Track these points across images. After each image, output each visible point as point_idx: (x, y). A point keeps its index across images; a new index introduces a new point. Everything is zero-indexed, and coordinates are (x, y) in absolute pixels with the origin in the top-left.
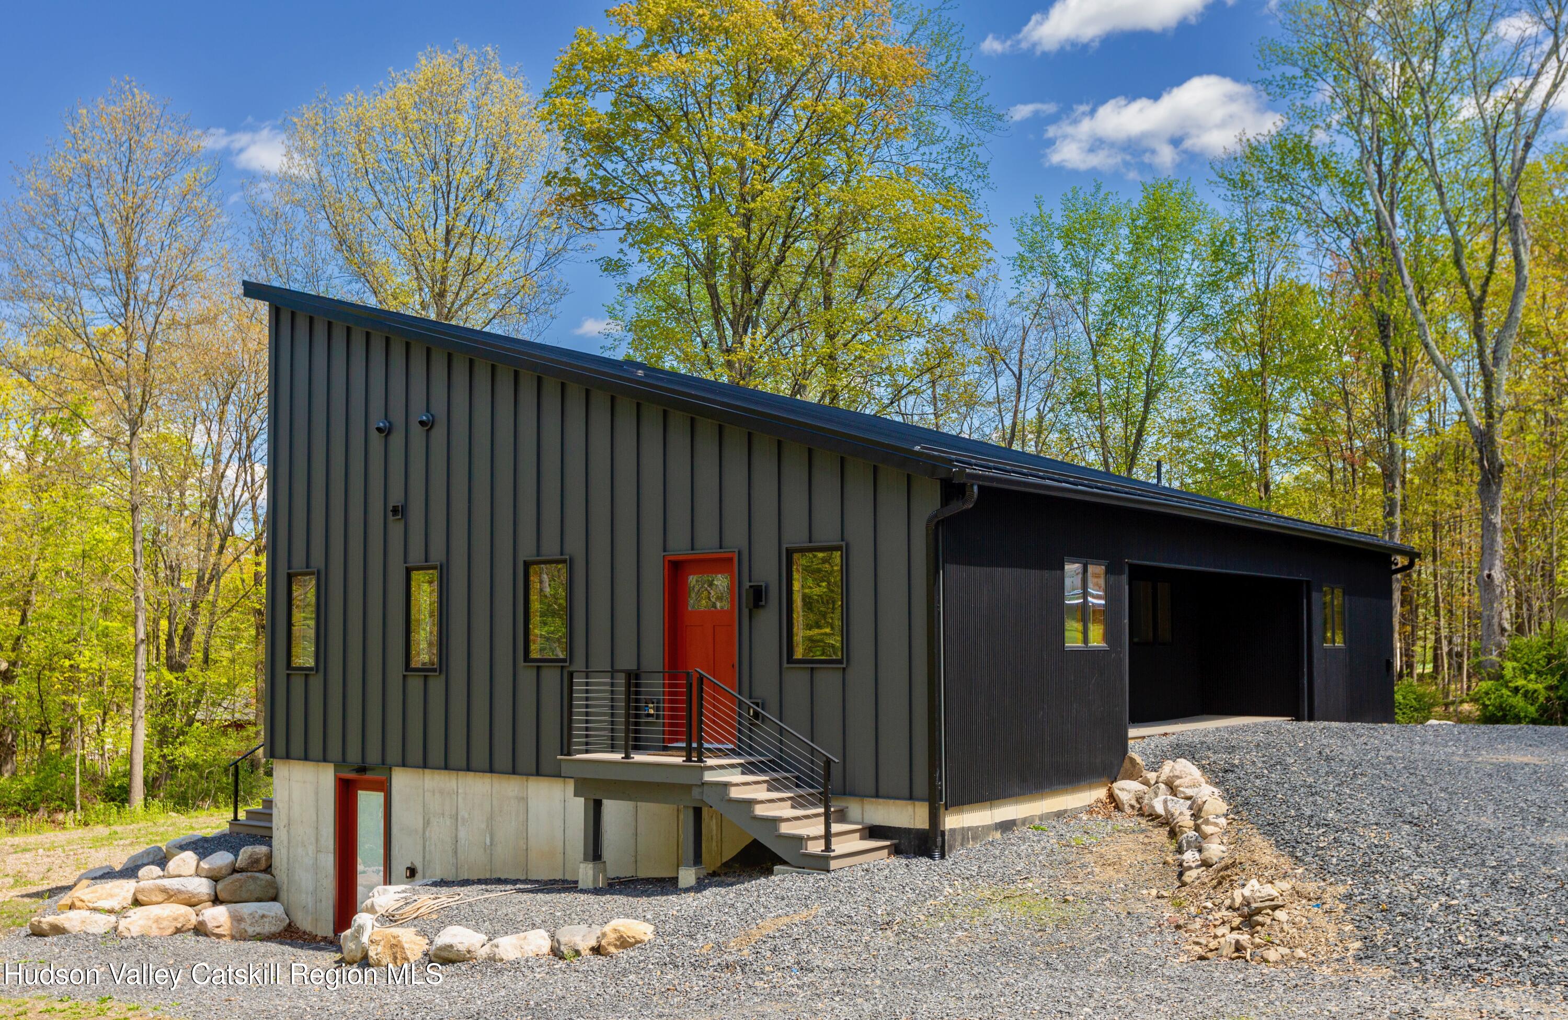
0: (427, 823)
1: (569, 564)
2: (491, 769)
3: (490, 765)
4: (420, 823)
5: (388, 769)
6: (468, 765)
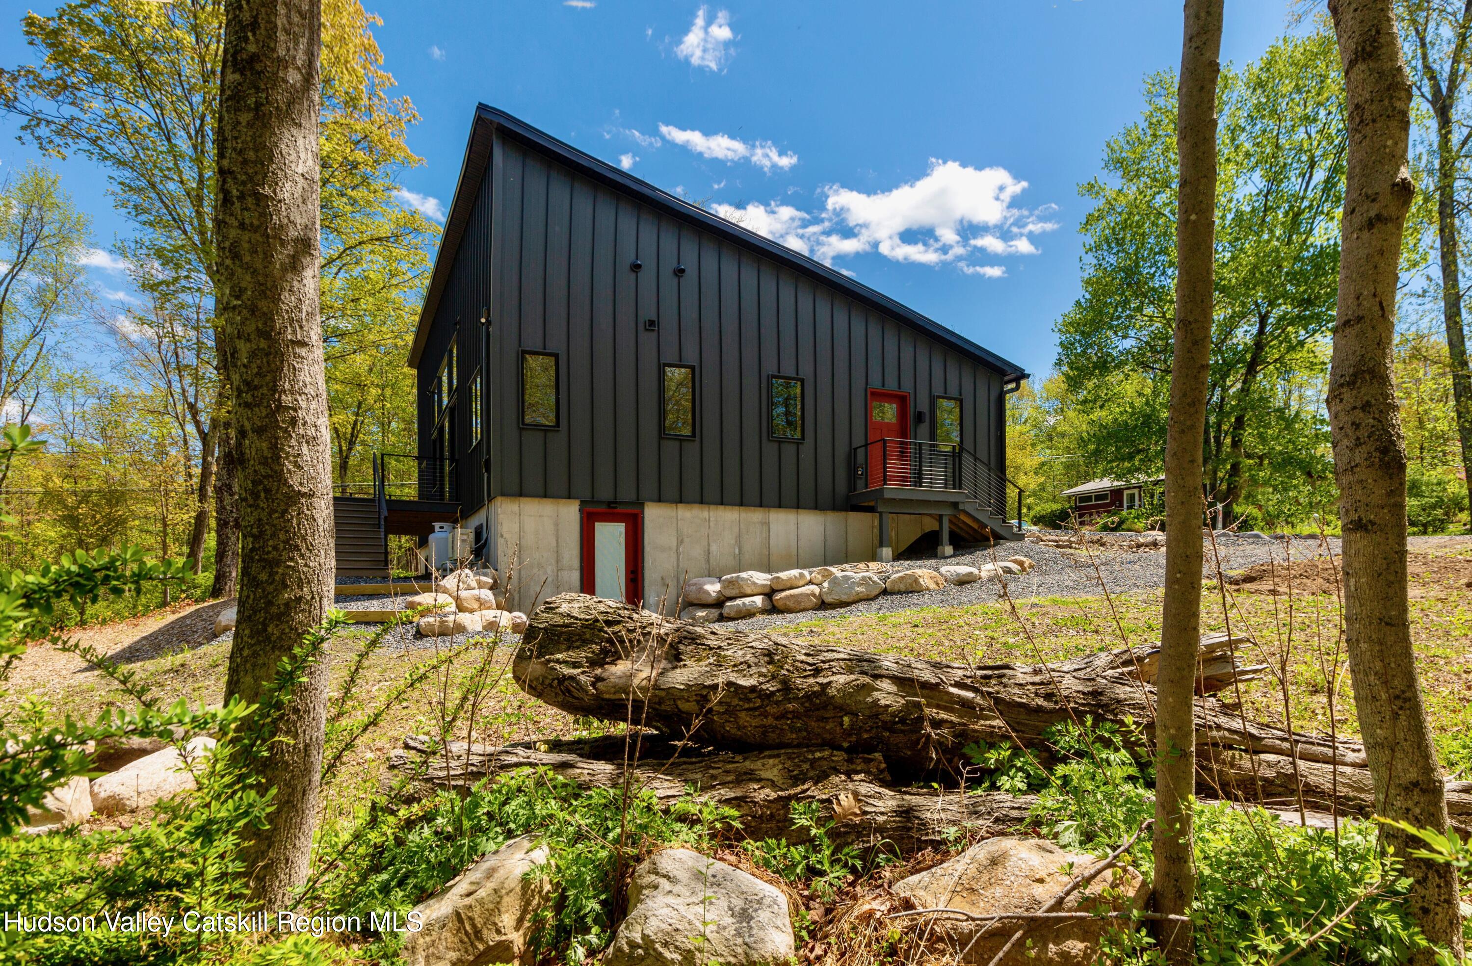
0: (680, 542)
1: (802, 381)
2: (741, 504)
3: (742, 503)
4: (674, 542)
5: (640, 505)
6: (722, 501)
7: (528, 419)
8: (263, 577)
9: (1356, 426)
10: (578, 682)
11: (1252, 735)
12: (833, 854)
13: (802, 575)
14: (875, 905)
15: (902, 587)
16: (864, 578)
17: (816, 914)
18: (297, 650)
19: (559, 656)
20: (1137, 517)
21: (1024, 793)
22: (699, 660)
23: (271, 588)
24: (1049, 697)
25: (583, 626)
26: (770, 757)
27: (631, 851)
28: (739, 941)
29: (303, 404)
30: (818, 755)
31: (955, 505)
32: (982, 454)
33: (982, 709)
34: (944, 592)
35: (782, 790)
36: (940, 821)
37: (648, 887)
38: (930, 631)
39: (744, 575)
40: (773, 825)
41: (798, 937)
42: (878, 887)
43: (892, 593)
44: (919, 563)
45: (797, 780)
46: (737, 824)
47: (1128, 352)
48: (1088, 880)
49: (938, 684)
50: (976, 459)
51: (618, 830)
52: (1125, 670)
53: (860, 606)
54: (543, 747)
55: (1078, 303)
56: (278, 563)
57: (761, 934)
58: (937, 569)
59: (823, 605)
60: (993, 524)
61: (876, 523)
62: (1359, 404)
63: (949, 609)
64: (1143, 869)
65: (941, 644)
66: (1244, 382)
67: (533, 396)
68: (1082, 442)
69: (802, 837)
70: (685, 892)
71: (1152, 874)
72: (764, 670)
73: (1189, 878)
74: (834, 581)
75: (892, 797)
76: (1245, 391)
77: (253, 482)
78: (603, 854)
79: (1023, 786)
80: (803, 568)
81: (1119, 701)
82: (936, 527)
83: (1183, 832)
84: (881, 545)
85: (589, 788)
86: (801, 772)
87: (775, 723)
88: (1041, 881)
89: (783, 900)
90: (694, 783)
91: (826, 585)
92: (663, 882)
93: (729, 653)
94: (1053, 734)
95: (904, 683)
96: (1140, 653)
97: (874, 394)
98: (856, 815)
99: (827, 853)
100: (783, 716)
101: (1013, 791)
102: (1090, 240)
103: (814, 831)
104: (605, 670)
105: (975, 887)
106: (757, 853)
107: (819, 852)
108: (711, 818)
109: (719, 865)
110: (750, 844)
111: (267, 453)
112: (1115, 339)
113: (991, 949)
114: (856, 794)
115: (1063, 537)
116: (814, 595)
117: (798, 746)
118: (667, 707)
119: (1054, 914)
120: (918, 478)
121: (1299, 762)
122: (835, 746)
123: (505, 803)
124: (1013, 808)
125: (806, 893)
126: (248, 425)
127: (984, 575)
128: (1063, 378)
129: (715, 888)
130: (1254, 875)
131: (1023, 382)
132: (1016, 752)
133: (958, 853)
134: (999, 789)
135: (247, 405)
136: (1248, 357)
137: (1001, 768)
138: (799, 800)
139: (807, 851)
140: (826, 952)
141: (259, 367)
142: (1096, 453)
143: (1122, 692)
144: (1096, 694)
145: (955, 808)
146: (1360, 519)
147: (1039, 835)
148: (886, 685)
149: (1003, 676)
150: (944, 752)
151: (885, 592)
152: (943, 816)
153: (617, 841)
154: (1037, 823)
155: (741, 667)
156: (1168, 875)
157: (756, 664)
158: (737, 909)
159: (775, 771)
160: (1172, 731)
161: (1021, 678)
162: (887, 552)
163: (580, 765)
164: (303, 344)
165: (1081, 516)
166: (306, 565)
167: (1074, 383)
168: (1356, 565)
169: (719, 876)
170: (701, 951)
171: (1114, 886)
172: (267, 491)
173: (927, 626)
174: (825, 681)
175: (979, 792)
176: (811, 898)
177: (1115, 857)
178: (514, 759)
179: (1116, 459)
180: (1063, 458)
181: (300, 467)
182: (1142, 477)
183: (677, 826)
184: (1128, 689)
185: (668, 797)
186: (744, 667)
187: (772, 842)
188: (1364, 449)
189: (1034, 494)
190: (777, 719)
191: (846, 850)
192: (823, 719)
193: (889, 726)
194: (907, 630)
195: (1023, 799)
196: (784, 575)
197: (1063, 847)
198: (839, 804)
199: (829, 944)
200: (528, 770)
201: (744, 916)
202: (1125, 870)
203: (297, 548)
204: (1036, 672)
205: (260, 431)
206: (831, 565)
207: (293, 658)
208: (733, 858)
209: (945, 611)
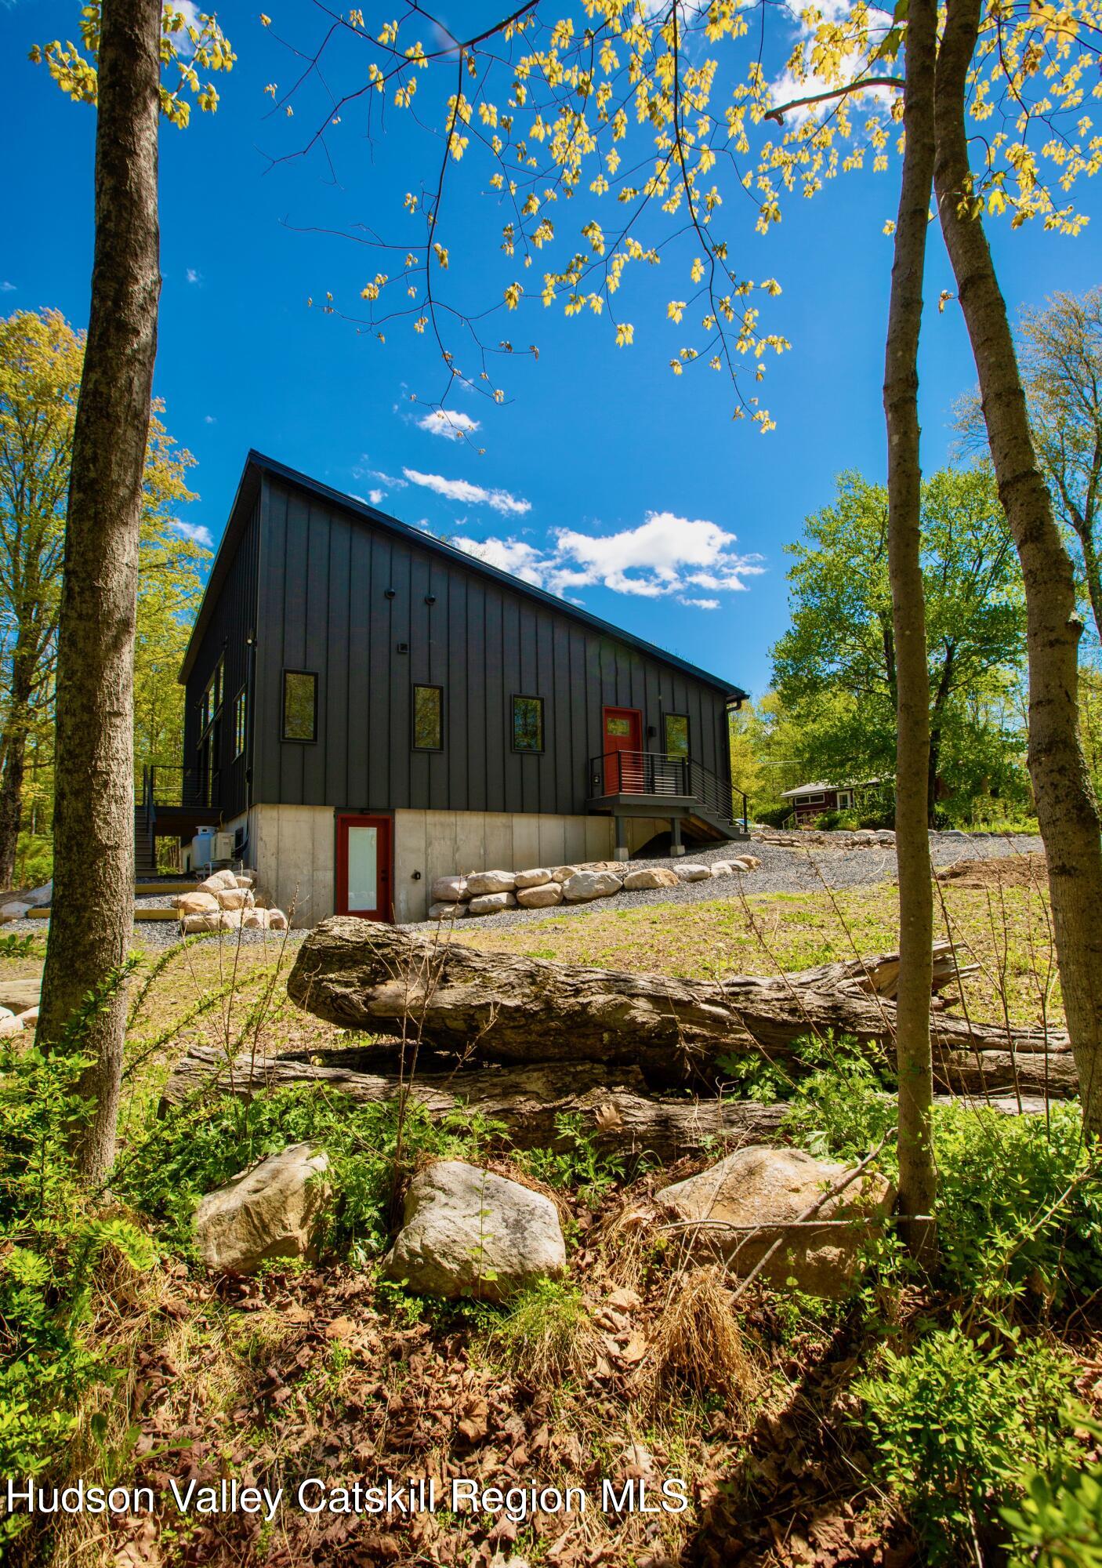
1: (542, 701)
2: (486, 810)
3: (486, 808)
4: (423, 844)
5: (391, 811)
6: (468, 807)
7: (289, 734)
8: (72, 920)
9: (1055, 786)
10: (350, 1001)
11: (976, 1036)
12: (597, 1162)
13: (544, 874)
14: (641, 1213)
15: (639, 884)
16: (602, 877)
17: (583, 1223)
18: (100, 986)
19: (332, 976)
20: (850, 816)
21: (774, 1102)
22: (465, 981)
23: (78, 930)
24: (793, 1012)
25: (354, 948)
26: (535, 1070)
27: (406, 1163)
28: (514, 1251)
29: (115, 768)
30: (580, 1068)
31: (686, 810)
32: (709, 762)
33: (732, 1024)
34: (679, 889)
35: (547, 1102)
36: (697, 1129)
37: (424, 1198)
38: (668, 927)
39: (489, 874)
40: (539, 1134)
41: (568, 1244)
42: (641, 1195)
43: (629, 890)
44: (654, 861)
45: (560, 1093)
46: (506, 1136)
47: (835, 674)
48: (839, 1190)
49: (690, 1002)
50: (703, 769)
51: (394, 1144)
52: (857, 980)
53: (600, 902)
54: (318, 1061)
55: (788, 633)
56: (85, 908)
57: (535, 1244)
58: (671, 868)
59: (564, 901)
60: (722, 826)
61: (613, 826)
62: (1055, 767)
63: (684, 905)
64: (889, 1173)
65: (679, 940)
66: (938, 702)
67: (293, 708)
68: (799, 752)
69: (566, 1146)
70: (461, 1204)
71: (898, 1177)
72: (527, 991)
73: (932, 1179)
74: (575, 880)
75: (651, 1107)
76: (939, 708)
77: (68, 838)
78: (381, 1166)
79: (773, 1096)
80: (546, 866)
81: (856, 1015)
82: (668, 828)
83: (925, 1140)
84: (618, 845)
85: (364, 1101)
86: (564, 1085)
87: (539, 1039)
88: (796, 1190)
89: (553, 1209)
90: (464, 1096)
91: (567, 882)
92: (439, 1194)
93: (494, 975)
94: (798, 1046)
95: (659, 1001)
96: (870, 964)
97: (607, 711)
98: (617, 1125)
99: (592, 1161)
100: (546, 1033)
101: (763, 1099)
102: (797, 583)
103: (578, 1142)
104: (375, 990)
105: (735, 1196)
106: (525, 1162)
107: (584, 1160)
108: (481, 1131)
109: (490, 1176)
110: (518, 1154)
111: (81, 813)
112: (822, 664)
113: (752, 1256)
114: (617, 1106)
115: (786, 836)
116: (555, 892)
117: (560, 1060)
118: (436, 1025)
119: (811, 1223)
120: (651, 786)
121: (1016, 1054)
122: (595, 1060)
123: (284, 1113)
124: (765, 1116)
125: (573, 1200)
126: (67, 789)
127: (715, 872)
128: (776, 696)
129: (489, 1201)
130: (985, 1169)
131: (744, 702)
132: (765, 1064)
133: (717, 1162)
134: (750, 1097)
135: (68, 771)
136: (940, 680)
137: (752, 1078)
138: (563, 1112)
139: (572, 1159)
140: (596, 1260)
141: (81, 739)
142: (811, 760)
143: (859, 1006)
144: (835, 1008)
145: (709, 1116)
146: (1064, 866)
147: (790, 1142)
148: (642, 1003)
149: (750, 992)
150: (697, 1063)
151: (623, 889)
152: (699, 1124)
153: (392, 1154)
154: (789, 1132)
155: (507, 988)
156: (912, 1178)
157: (520, 986)
158: (511, 1220)
159: (540, 1084)
160: (912, 1052)
161: (767, 994)
162: (623, 852)
163: (354, 1079)
164: (118, 714)
165: (799, 815)
166: (110, 909)
167: (788, 700)
168: (1063, 903)
169: (492, 1189)
170: (478, 1261)
171: (864, 1193)
172: (79, 845)
173: (665, 922)
174: (585, 1001)
175: (732, 1101)
176: (578, 1205)
177: (864, 1166)
178: (292, 1073)
179: (829, 766)
180: (781, 764)
181: (108, 823)
182: (854, 782)
183: (450, 1139)
184: (864, 1003)
185: (439, 1110)
186: (508, 988)
187: (539, 1151)
188: (1063, 806)
189: (756, 794)
190: (540, 1036)
191: (610, 1159)
192: (585, 1036)
193: (647, 1041)
194: (646, 926)
195: (774, 1108)
196: (528, 874)
197: (815, 1156)
198: (601, 1115)
199: (599, 1251)
200: (304, 1083)
201: (518, 1227)
202: (873, 1177)
203: (102, 894)
204: (781, 988)
205: (77, 793)
206: (572, 864)
207: (97, 992)
208: (502, 1168)
209: (679, 908)
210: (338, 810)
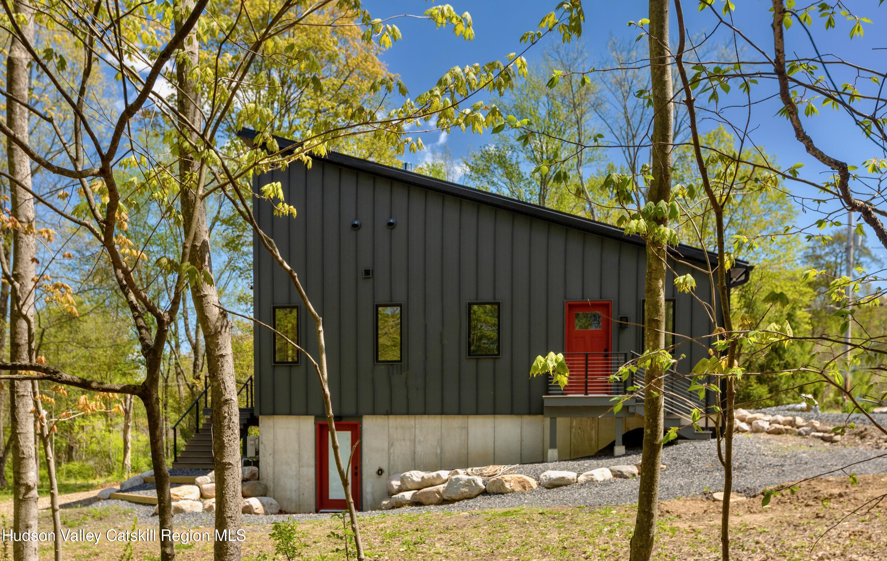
1: (499, 305)
2: (442, 413)
4: (386, 445)
5: (359, 417)
6: (425, 412)
16: (469, 481)
39: (411, 473)
59: (440, 501)
91: (445, 485)
116: (439, 492)
151: (481, 493)
162: (552, 453)
196: (432, 474)
210: (317, 417)
